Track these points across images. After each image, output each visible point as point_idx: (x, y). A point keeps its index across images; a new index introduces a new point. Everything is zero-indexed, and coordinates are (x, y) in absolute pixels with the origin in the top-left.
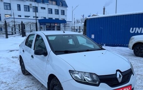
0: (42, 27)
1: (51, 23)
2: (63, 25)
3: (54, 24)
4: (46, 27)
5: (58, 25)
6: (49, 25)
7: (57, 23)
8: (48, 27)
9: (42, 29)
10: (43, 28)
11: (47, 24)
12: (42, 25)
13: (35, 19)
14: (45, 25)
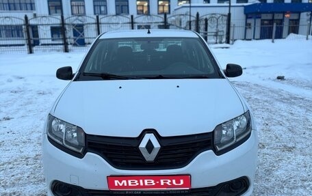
0: (250, 24)
1: (273, 13)
2: (308, 15)
3: (282, 15)
4: (262, 24)
5: (295, 17)
6: (269, 17)
7: (292, 12)
8: (266, 22)
9: (250, 28)
10: (253, 25)
11: (264, 16)
12: (251, 18)
13: (228, 5)
14: (260, 18)
